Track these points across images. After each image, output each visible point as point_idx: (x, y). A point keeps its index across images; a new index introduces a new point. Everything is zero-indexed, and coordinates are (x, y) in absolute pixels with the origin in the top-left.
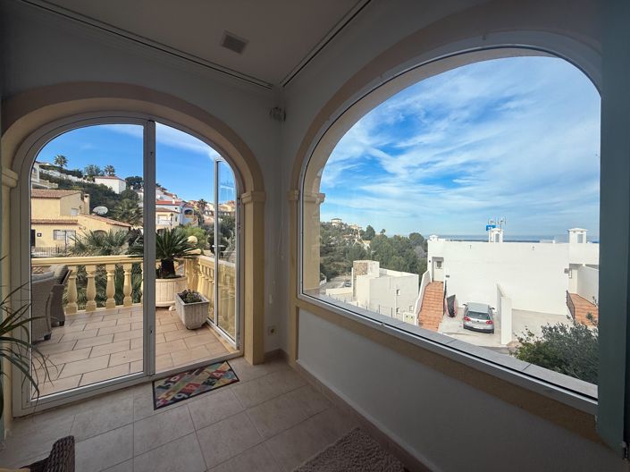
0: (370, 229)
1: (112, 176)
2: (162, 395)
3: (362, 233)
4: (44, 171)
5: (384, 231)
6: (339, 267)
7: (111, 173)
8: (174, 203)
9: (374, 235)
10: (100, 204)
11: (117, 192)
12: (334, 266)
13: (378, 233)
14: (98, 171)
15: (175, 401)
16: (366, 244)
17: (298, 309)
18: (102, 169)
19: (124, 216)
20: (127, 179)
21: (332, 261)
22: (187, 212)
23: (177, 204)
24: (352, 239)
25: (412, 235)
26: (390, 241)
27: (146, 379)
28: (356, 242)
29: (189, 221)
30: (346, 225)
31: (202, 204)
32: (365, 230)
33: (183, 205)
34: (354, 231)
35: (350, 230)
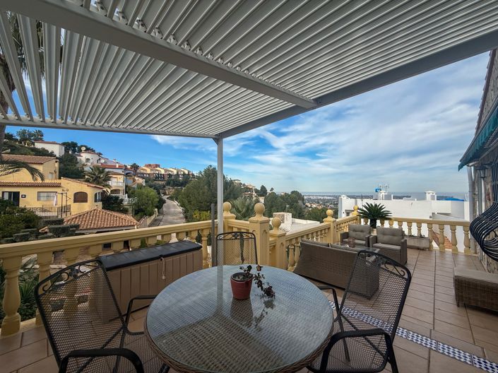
0: (263, 188)
3: (257, 191)
5: (272, 189)
8: (117, 167)
9: (266, 193)
13: (269, 191)
16: (262, 200)
22: (127, 175)
23: (120, 168)
24: (251, 196)
25: (293, 192)
26: (282, 197)
28: (254, 198)
29: (130, 182)
30: (244, 185)
31: (135, 167)
32: (259, 189)
33: (124, 168)
34: (250, 190)
35: (247, 189)
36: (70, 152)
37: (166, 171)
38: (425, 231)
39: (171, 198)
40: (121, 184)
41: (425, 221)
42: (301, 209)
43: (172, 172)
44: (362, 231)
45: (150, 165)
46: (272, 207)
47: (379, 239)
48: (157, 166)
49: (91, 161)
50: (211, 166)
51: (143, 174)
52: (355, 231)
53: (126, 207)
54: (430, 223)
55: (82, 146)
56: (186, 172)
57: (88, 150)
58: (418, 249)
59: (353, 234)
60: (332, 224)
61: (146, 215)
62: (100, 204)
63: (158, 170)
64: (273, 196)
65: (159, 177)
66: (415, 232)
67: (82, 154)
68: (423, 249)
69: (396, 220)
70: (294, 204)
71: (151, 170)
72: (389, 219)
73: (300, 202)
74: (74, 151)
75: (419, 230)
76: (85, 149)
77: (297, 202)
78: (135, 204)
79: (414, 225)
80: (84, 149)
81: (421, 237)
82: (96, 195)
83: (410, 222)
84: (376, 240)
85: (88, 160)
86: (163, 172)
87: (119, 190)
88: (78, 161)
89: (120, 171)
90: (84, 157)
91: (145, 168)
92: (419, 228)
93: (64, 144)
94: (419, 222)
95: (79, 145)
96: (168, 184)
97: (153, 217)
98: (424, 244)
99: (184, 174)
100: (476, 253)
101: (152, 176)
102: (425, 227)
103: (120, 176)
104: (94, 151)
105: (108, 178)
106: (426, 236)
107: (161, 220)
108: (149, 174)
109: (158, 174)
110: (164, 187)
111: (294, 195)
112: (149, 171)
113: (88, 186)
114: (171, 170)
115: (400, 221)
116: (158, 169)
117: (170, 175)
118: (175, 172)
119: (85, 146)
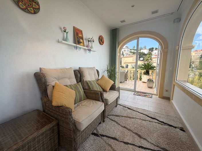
1: (145, 49)
2: (135, 94)
4: (131, 51)
7: (145, 48)
10: (141, 57)
11: (146, 53)
14: (142, 48)
15: (137, 95)
17: (174, 85)
18: (143, 47)
19: (146, 60)
20: (149, 49)
27: (134, 91)
36: (150, 51)
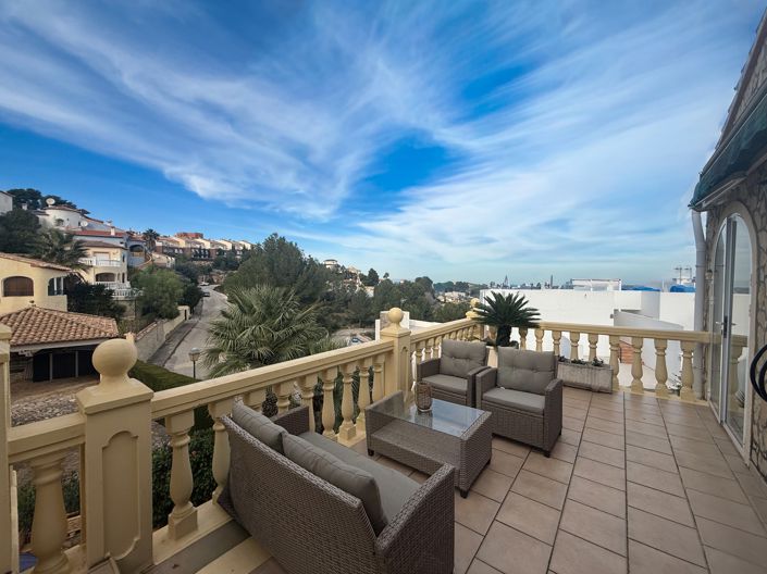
0: (372, 272)
3: (363, 278)
5: (387, 275)
6: (339, 318)
8: (113, 234)
9: (377, 281)
12: (334, 317)
13: (381, 277)
16: (370, 291)
21: (330, 311)
22: (132, 248)
23: (118, 236)
24: (353, 286)
25: (418, 280)
26: (400, 286)
28: (358, 289)
29: (139, 261)
30: (343, 268)
31: (151, 236)
32: (367, 274)
33: (127, 236)
34: (353, 275)
35: (348, 274)
36: (25, 208)
37: (213, 244)
38: (604, 351)
39: (220, 289)
40: (115, 264)
41: (604, 331)
42: (428, 304)
43: (223, 245)
44: (468, 358)
45: (185, 235)
46: (384, 302)
47: (502, 377)
48: (199, 235)
49: (66, 224)
50: (276, 235)
51: (173, 249)
52: (453, 356)
53: (122, 303)
54: (613, 334)
55: (49, 197)
56: (248, 247)
57: (59, 203)
58: (589, 389)
59: (448, 364)
60: (396, 341)
61: (161, 317)
62: (63, 298)
63: (199, 243)
64: (388, 284)
65: (201, 254)
66: (584, 353)
67: (48, 212)
68: (600, 391)
69: (549, 327)
70: (418, 297)
71: (187, 242)
72: (535, 326)
73: (428, 294)
74: (34, 206)
75: (593, 349)
76: (53, 202)
77: (423, 294)
78: (139, 299)
79: (584, 339)
80: (51, 202)
81: (597, 364)
82: (52, 281)
83: (576, 331)
84: (494, 380)
85: (60, 221)
86: (208, 246)
87: (113, 275)
88: (41, 223)
89: (117, 242)
90: (51, 216)
91: (177, 239)
92: (593, 344)
93: (11, 193)
94: (594, 333)
95: (44, 195)
96: (217, 265)
97: (179, 320)
98: (600, 380)
99: (245, 249)
100: (703, 398)
101: (188, 253)
102: (604, 341)
103: (115, 250)
104: (74, 207)
105: (79, 251)
106: (607, 362)
107: (194, 326)
108: (183, 249)
109: (200, 249)
110: (210, 270)
111: (418, 284)
112: (182, 243)
113: (33, 265)
114: (222, 242)
115: (557, 330)
116: (199, 240)
117: (221, 252)
118: (229, 247)
119: (55, 198)
